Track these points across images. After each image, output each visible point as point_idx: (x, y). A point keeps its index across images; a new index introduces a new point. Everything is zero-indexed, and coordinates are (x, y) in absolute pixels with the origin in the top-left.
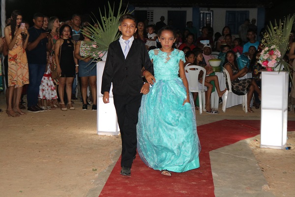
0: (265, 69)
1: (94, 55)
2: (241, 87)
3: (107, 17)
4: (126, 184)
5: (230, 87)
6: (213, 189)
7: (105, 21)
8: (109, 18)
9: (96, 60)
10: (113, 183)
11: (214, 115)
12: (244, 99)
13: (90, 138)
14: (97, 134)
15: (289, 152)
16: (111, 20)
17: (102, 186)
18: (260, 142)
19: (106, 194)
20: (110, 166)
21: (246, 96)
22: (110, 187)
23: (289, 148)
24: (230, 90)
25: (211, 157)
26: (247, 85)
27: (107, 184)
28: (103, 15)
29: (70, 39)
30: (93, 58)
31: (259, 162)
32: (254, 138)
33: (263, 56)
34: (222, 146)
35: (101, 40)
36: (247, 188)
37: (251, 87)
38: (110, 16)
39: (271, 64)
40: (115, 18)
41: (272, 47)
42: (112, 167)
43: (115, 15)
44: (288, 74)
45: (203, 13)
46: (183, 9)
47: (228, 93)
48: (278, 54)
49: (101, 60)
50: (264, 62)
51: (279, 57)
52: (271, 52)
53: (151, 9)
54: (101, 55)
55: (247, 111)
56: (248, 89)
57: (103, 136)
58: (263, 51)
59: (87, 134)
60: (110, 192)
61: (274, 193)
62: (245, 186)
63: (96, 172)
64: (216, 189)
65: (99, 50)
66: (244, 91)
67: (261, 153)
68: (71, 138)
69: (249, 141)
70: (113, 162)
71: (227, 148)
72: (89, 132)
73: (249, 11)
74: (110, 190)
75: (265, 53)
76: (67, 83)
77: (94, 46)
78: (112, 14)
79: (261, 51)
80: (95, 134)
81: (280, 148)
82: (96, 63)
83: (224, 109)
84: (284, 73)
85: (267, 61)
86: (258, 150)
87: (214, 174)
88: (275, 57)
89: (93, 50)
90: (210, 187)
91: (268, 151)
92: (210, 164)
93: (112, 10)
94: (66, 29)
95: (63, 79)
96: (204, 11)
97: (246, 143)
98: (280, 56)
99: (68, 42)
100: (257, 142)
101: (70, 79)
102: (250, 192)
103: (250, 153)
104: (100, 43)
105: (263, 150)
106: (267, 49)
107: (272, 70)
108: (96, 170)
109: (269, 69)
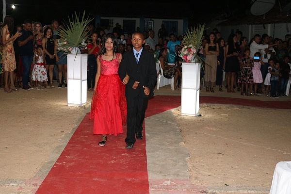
0: (184, 61)
1: (65, 49)
2: (169, 73)
3: (75, 23)
5: (162, 73)
6: (145, 146)
7: (72, 26)
8: (76, 23)
9: (66, 53)
10: (74, 141)
12: (172, 81)
13: (61, 108)
14: (67, 105)
15: (200, 118)
16: (77, 25)
18: (180, 111)
19: (68, 150)
20: (73, 129)
21: (173, 79)
22: (71, 145)
23: (200, 115)
24: (162, 75)
26: (173, 71)
27: (69, 143)
28: (72, 21)
29: (51, 38)
31: (179, 125)
32: (177, 108)
33: (184, 52)
34: (154, 114)
35: (70, 38)
37: (177, 73)
39: (189, 58)
40: (80, 23)
41: (190, 46)
42: (75, 130)
43: (80, 21)
44: (200, 65)
45: (147, 22)
46: (134, 19)
47: (161, 77)
48: (194, 51)
50: (184, 56)
52: (189, 49)
53: (111, 18)
54: (70, 49)
56: (174, 74)
58: (183, 49)
59: (60, 105)
61: (187, 148)
63: (63, 133)
64: (147, 145)
65: (69, 46)
66: (171, 75)
67: (181, 119)
69: (173, 110)
70: (76, 125)
71: (157, 115)
72: (61, 103)
73: (177, 22)
75: (185, 50)
76: (50, 69)
77: (65, 43)
78: (78, 20)
79: (182, 48)
81: (195, 116)
82: (66, 55)
84: (197, 64)
85: (186, 56)
86: (179, 117)
88: (192, 53)
89: (64, 45)
91: (186, 118)
93: (78, 18)
94: (49, 30)
95: (47, 66)
96: (147, 20)
97: (171, 112)
98: (195, 52)
99: (51, 40)
101: (52, 66)
102: (171, 147)
103: (174, 119)
105: (183, 117)
106: (186, 47)
107: (189, 62)
108: (63, 131)
109: (188, 61)
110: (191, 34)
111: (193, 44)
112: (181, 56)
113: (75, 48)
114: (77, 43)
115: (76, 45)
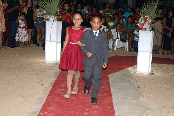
0: (141, 29)
1: (44, 17)
4: (61, 95)
6: (112, 99)
10: (53, 94)
11: (110, 52)
12: (126, 44)
13: (40, 64)
15: (152, 76)
17: (46, 96)
18: (136, 70)
19: (49, 101)
20: (51, 83)
22: (51, 97)
23: (152, 74)
25: (110, 78)
27: (49, 95)
30: (44, 19)
32: (133, 67)
34: (116, 72)
35: (49, 8)
36: (131, 99)
39: (145, 26)
41: (146, 17)
42: (53, 84)
47: (118, 41)
49: (49, 20)
50: (141, 25)
51: (150, 22)
52: (145, 20)
54: (48, 17)
55: (127, 51)
57: (48, 63)
58: (140, 19)
59: (39, 62)
60: (51, 100)
61: (146, 102)
62: (130, 98)
63: (43, 86)
64: (113, 99)
65: (48, 14)
67: (137, 76)
68: (30, 64)
69: (130, 69)
70: (53, 80)
71: (118, 73)
74: (51, 98)
75: (142, 20)
77: (45, 12)
80: (44, 62)
81: (148, 74)
82: (45, 21)
83: (115, 49)
84: (152, 32)
85: (143, 25)
86: (135, 75)
87: (112, 89)
88: (148, 23)
89: (44, 14)
90: (110, 98)
91: (141, 75)
92: (109, 83)
94: (29, 1)
97: (128, 70)
99: (31, 9)
100: (134, 69)
102: (133, 102)
103: (131, 76)
104: (48, 10)
105: (138, 74)
106: (142, 18)
107: (145, 30)
108: (43, 85)
109: (144, 29)
110: (147, 7)
111: (149, 15)
112: (138, 25)
113: (52, 16)
114: (54, 12)
115: (53, 14)
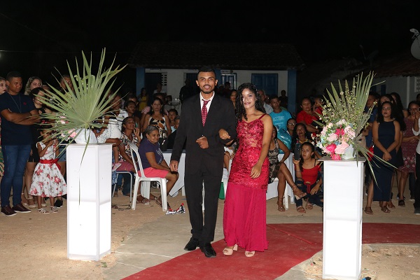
0: (331, 157)
1: (63, 135)
3: (82, 76)
7: (77, 83)
8: (85, 78)
9: (65, 142)
14: (67, 259)
16: (87, 80)
23: (368, 279)
28: (75, 73)
30: (60, 140)
33: (327, 136)
35: (73, 110)
38: (86, 74)
39: (339, 150)
40: (94, 77)
43: (94, 72)
48: (350, 132)
49: (74, 142)
50: (329, 146)
52: (340, 131)
54: (73, 135)
57: (76, 261)
58: (325, 130)
65: (71, 127)
69: (304, 267)
73: (277, 74)
75: (329, 132)
77: (63, 123)
78: (89, 70)
80: (63, 259)
82: (65, 146)
84: (360, 163)
85: (334, 145)
88: (348, 139)
93: (89, 65)
97: (300, 273)
98: (353, 136)
104: (71, 116)
107: (340, 158)
109: (336, 157)
110: (340, 97)
111: (347, 119)
112: (321, 147)
113: (83, 132)
115: (86, 125)
